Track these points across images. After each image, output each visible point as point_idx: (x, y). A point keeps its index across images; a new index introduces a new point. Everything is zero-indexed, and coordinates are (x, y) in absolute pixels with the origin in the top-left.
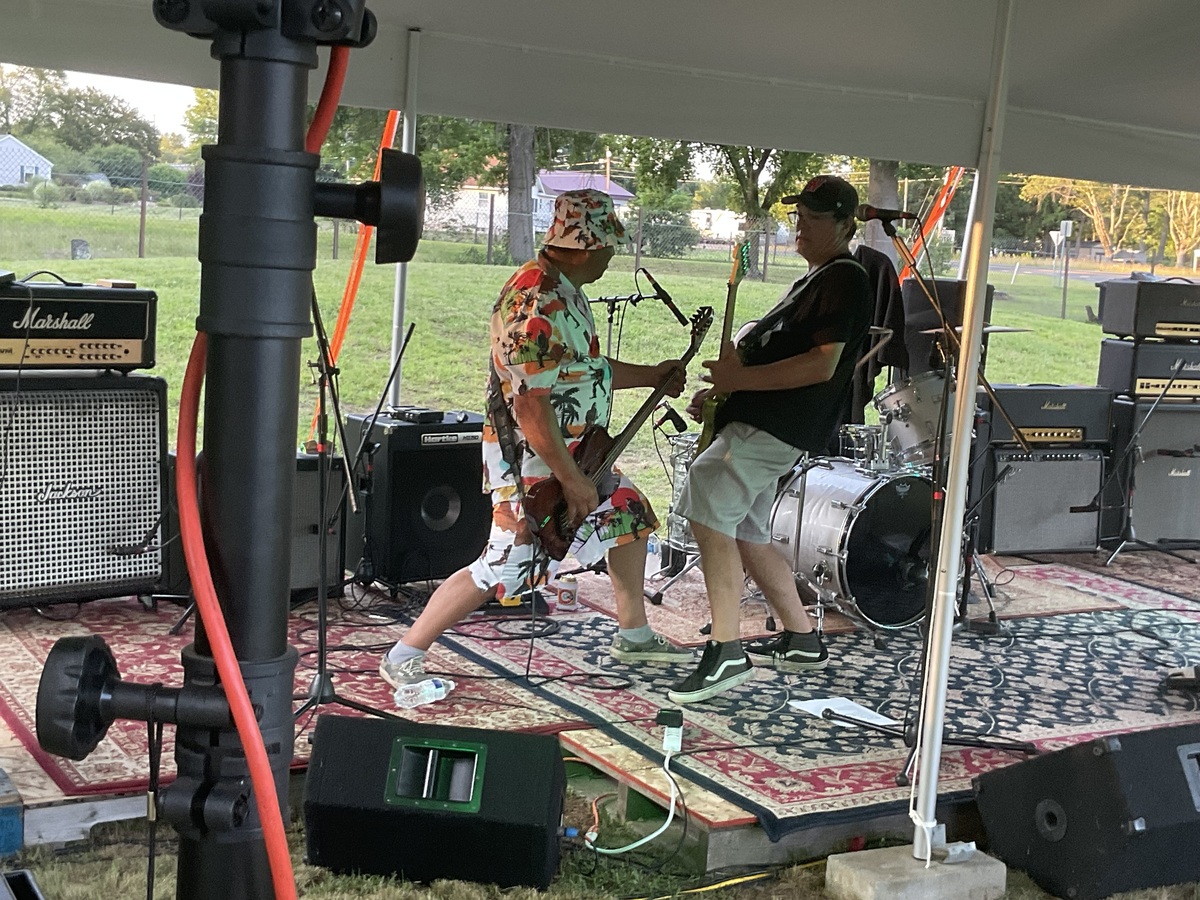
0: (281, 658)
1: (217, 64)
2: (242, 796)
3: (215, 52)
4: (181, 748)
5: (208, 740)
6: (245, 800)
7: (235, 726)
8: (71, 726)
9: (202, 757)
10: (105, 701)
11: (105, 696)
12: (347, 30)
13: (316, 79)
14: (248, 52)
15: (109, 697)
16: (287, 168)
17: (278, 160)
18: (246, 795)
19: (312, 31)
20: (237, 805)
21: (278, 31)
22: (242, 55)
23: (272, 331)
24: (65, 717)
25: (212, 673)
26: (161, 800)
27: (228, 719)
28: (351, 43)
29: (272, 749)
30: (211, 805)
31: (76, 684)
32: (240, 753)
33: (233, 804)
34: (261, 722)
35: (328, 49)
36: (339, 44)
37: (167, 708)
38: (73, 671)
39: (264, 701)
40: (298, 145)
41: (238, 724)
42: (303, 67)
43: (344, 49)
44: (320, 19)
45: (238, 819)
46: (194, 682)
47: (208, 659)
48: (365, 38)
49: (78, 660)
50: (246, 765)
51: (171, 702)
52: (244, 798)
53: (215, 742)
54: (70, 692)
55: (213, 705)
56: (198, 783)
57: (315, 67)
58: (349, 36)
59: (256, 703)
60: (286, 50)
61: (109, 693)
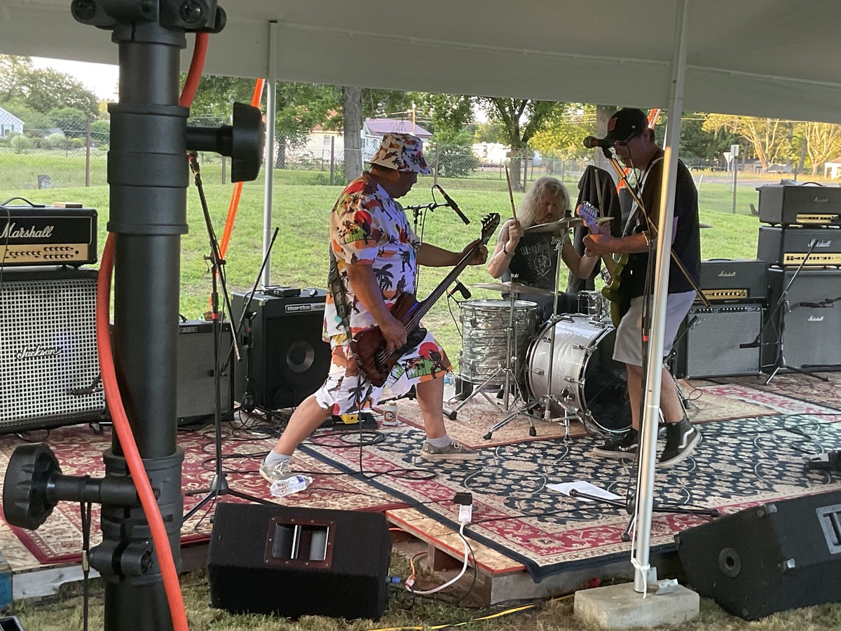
0: (172, 456)
1: (117, 46)
2: (147, 552)
3: (115, 38)
4: (103, 520)
5: (123, 514)
6: (149, 554)
7: (141, 503)
8: (27, 506)
9: (120, 525)
10: (50, 489)
11: (50, 485)
12: (204, 21)
13: (186, 56)
14: (136, 39)
15: (53, 486)
16: (167, 117)
17: (160, 111)
18: (150, 551)
19: (181, 23)
20: (143, 558)
21: (158, 23)
22: (133, 40)
23: (160, 230)
24: (23, 500)
25: (124, 467)
26: (91, 556)
27: (135, 498)
28: (209, 30)
29: (167, 519)
30: (125, 558)
31: (30, 477)
32: (145, 522)
33: (140, 558)
34: (159, 500)
35: (194, 35)
36: (201, 31)
37: (94, 492)
38: (28, 469)
39: (161, 486)
40: (174, 100)
41: (142, 501)
42: (176, 48)
43: (206, 34)
44: (186, 13)
45: (144, 568)
46: (113, 474)
47: (122, 458)
48: (218, 26)
49: (31, 460)
50: (149, 531)
51: (96, 488)
52: (149, 553)
53: (127, 515)
54: (26, 482)
55: (125, 489)
56: (116, 544)
57: (184, 47)
58: (206, 25)
59: (154, 487)
60: (163, 36)
61: (54, 483)
